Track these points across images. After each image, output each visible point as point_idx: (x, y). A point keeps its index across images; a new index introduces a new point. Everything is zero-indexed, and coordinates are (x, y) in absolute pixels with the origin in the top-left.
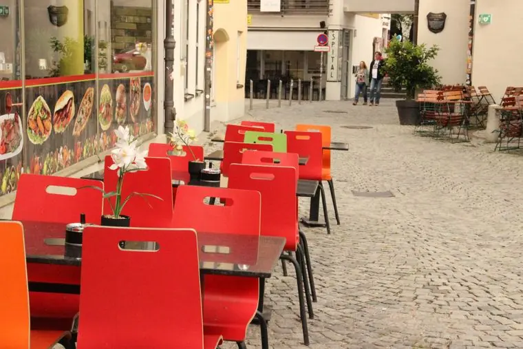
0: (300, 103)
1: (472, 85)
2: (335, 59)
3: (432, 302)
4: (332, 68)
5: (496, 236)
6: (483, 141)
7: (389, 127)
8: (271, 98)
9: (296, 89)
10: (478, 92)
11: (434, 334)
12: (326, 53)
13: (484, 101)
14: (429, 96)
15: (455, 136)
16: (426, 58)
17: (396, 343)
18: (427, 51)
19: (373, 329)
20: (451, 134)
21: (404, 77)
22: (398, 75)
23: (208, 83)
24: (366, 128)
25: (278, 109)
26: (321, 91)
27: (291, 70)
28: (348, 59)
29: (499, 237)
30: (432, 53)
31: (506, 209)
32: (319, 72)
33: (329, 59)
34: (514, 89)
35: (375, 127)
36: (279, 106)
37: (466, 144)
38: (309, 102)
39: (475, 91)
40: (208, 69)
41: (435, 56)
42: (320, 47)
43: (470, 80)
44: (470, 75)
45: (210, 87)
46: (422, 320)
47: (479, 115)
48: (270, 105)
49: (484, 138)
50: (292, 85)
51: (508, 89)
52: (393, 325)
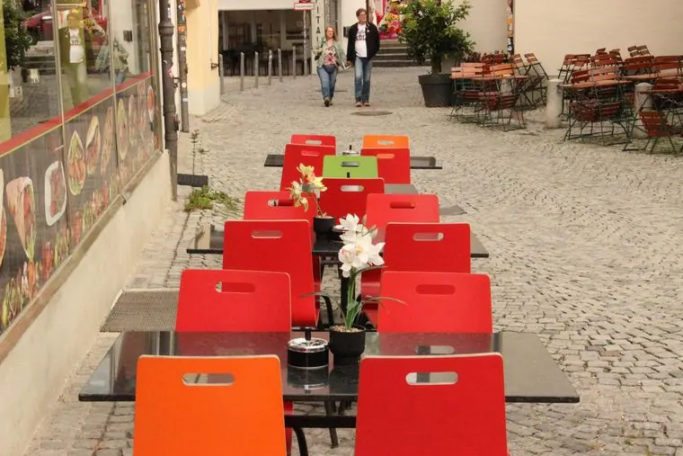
0: (281, 81)
1: (516, 53)
2: (322, 20)
3: (609, 370)
4: (318, 32)
5: (631, 266)
6: (542, 126)
7: (412, 111)
8: (246, 74)
9: (275, 62)
10: (525, 60)
11: (638, 418)
12: (309, 12)
13: (532, 72)
14: (467, 70)
15: (506, 121)
16: (454, 19)
17: (598, 433)
18: (454, 10)
19: (560, 416)
20: (499, 117)
21: (428, 45)
22: (421, 42)
23: (184, 67)
24: (384, 113)
25: (255, 91)
26: (306, 62)
27: (263, 36)
28: (336, 18)
29: (635, 268)
30: (462, 13)
31: (620, 224)
32: (303, 38)
33: (314, 20)
34: (576, 57)
35: (394, 111)
36: (256, 86)
37: (522, 131)
38: (291, 77)
39: (521, 60)
40: (183, 49)
41: (465, 16)
42: (301, 5)
43: (512, 45)
44: (512, 39)
45: (186, 72)
46: (613, 397)
47: (527, 90)
48: (245, 86)
49: (543, 123)
50: (271, 57)
51: (567, 58)
52: (582, 408)
